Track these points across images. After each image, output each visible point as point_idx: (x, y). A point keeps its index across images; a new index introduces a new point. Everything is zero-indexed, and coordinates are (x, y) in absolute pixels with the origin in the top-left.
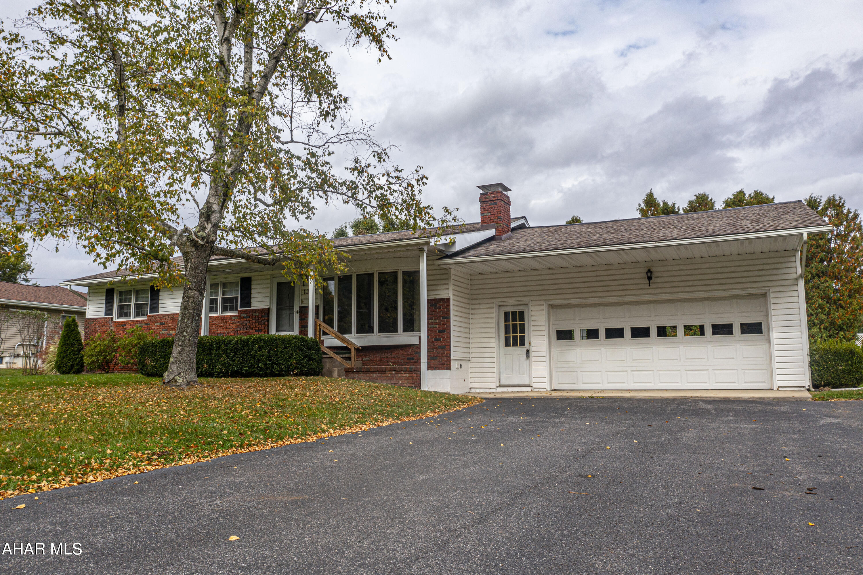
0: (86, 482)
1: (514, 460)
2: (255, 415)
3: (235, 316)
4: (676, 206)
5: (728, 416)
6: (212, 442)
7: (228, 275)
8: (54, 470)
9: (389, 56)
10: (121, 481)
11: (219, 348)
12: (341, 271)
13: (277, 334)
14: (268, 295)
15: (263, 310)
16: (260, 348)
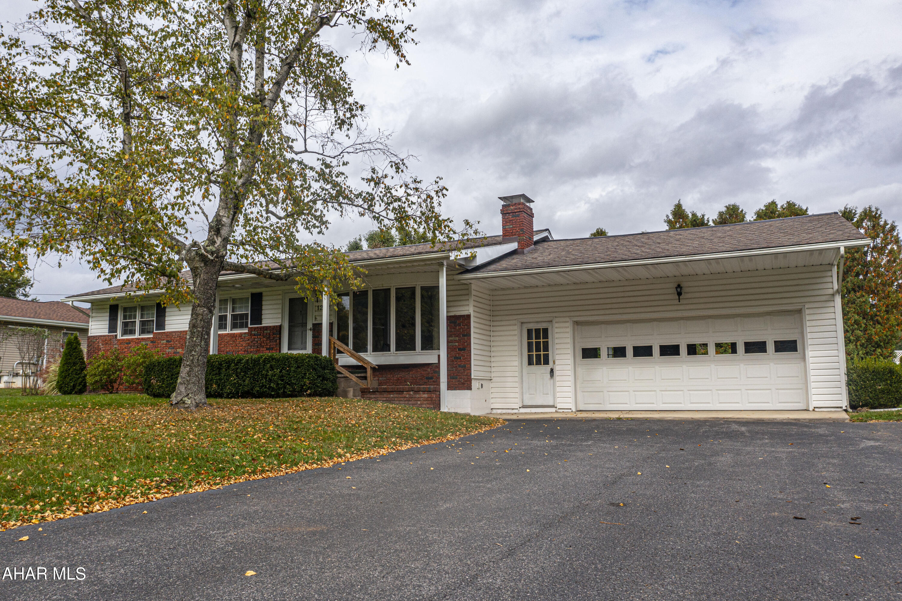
0: (92, 512)
1: (541, 488)
2: (268, 438)
3: (245, 333)
4: (706, 218)
5: (763, 438)
6: (224, 468)
7: (238, 291)
8: (58, 499)
9: (407, 62)
10: (129, 510)
11: (229, 367)
12: (357, 287)
13: (290, 352)
14: (280, 311)
15: (274, 327)
16: (272, 368)
